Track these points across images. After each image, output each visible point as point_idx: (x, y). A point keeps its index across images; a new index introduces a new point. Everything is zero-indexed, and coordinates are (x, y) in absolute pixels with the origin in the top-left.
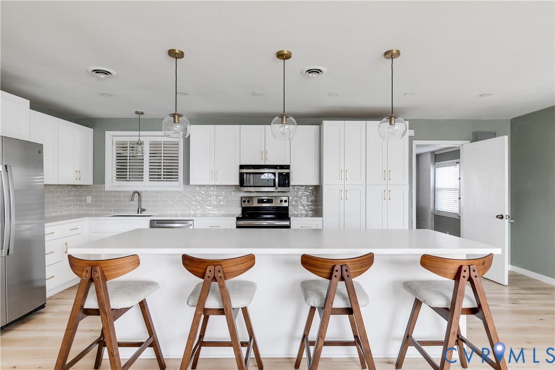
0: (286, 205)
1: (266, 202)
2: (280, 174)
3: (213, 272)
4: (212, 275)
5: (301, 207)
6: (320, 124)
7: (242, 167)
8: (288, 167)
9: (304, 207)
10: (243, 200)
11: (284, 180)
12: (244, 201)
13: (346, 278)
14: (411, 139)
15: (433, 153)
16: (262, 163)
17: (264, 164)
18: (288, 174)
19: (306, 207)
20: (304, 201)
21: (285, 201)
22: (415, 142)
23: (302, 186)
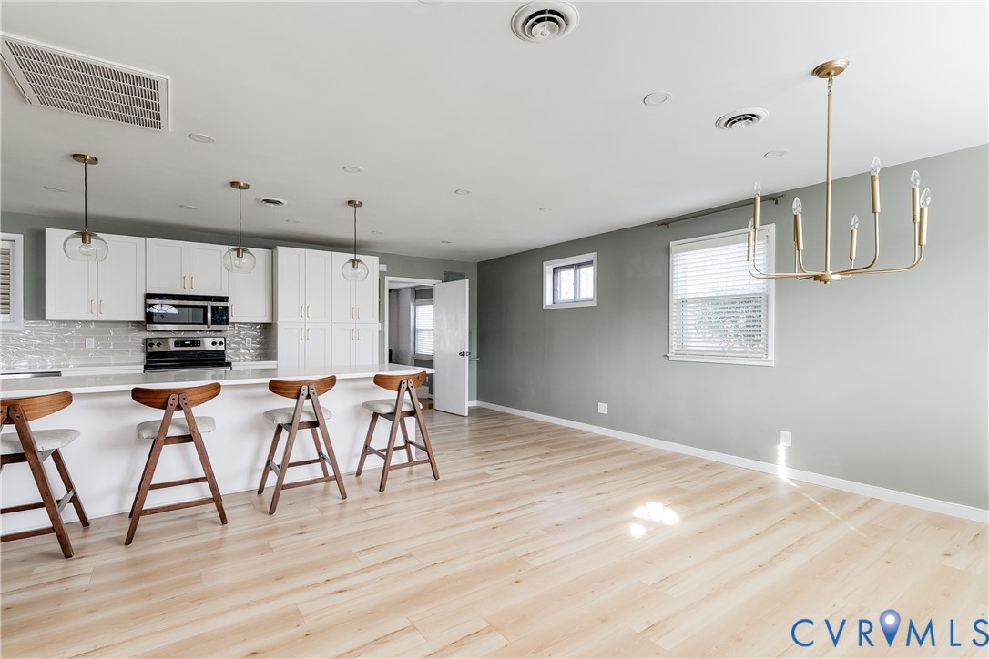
0: (222, 348)
1: (188, 345)
2: (214, 308)
3: (177, 400)
4: (176, 403)
5: (244, 351)
6: (272, 248)
7: (148, 296)
8: (226, 299)
9: (249, 350)
10: (148, 343)
11: (221, 316)
12: (151, 345)
13: (312, 395)
14: (382, 275)
15: (413, 288)
16: (185, 292)
17: (187, 293)
18: (226, 309)
19: (252, 351)
20: (249, 342)
21: (221, 343)
22: (388, 278)
23: (245, 324)
